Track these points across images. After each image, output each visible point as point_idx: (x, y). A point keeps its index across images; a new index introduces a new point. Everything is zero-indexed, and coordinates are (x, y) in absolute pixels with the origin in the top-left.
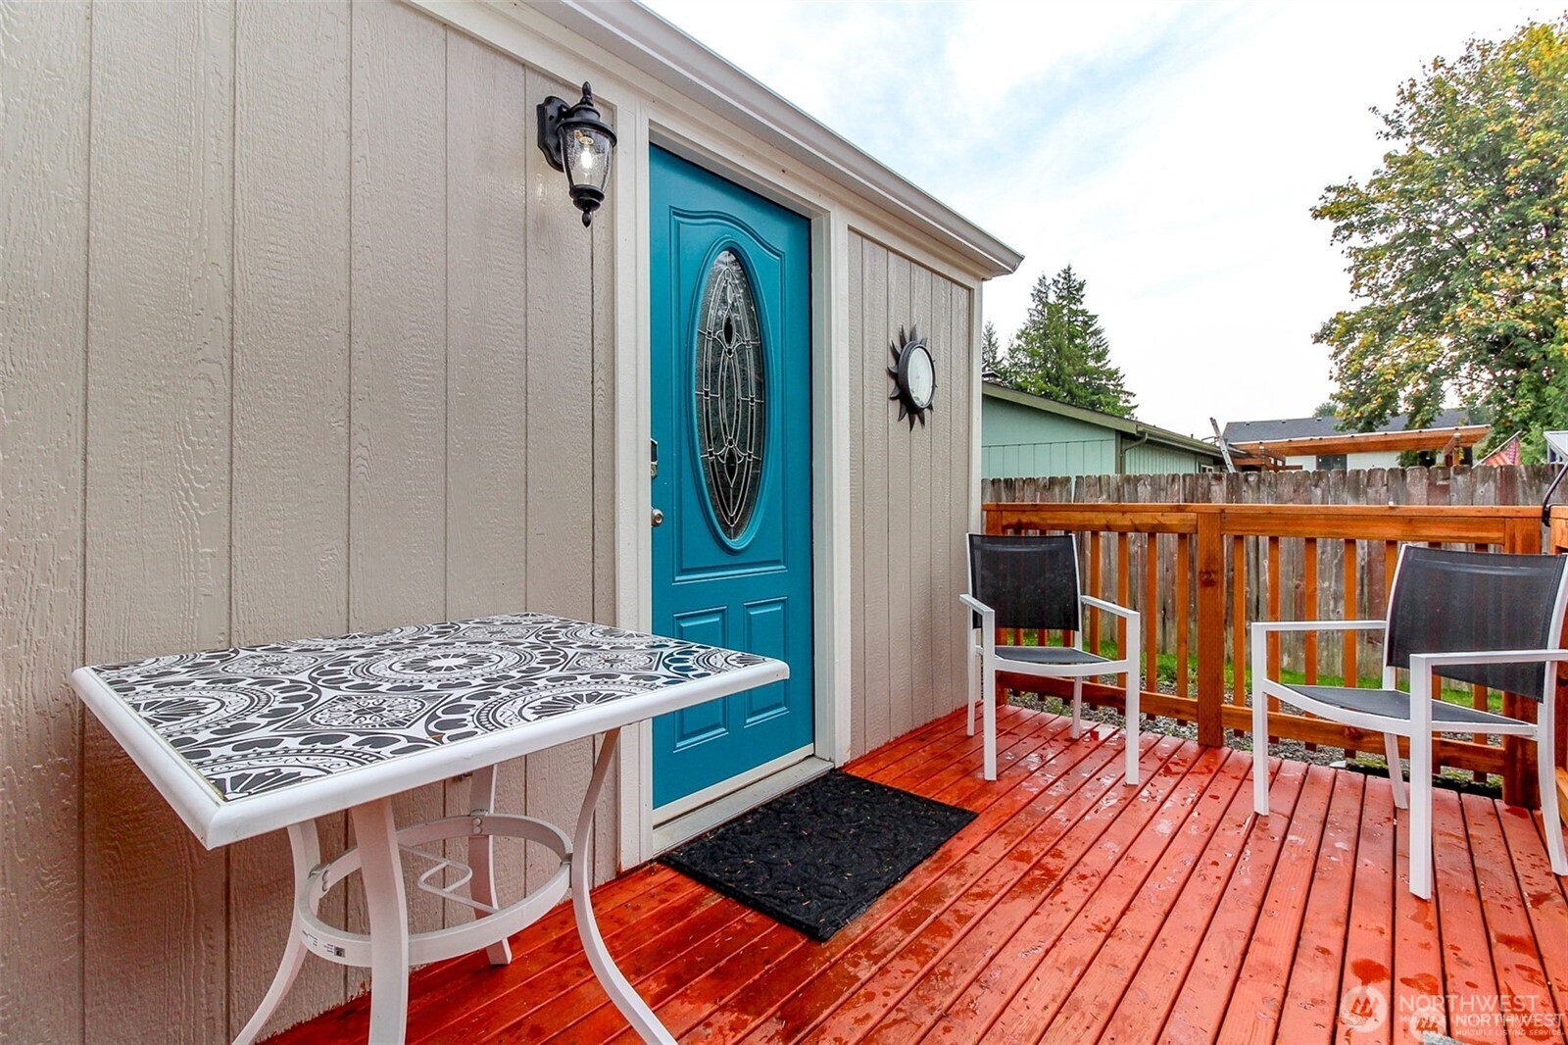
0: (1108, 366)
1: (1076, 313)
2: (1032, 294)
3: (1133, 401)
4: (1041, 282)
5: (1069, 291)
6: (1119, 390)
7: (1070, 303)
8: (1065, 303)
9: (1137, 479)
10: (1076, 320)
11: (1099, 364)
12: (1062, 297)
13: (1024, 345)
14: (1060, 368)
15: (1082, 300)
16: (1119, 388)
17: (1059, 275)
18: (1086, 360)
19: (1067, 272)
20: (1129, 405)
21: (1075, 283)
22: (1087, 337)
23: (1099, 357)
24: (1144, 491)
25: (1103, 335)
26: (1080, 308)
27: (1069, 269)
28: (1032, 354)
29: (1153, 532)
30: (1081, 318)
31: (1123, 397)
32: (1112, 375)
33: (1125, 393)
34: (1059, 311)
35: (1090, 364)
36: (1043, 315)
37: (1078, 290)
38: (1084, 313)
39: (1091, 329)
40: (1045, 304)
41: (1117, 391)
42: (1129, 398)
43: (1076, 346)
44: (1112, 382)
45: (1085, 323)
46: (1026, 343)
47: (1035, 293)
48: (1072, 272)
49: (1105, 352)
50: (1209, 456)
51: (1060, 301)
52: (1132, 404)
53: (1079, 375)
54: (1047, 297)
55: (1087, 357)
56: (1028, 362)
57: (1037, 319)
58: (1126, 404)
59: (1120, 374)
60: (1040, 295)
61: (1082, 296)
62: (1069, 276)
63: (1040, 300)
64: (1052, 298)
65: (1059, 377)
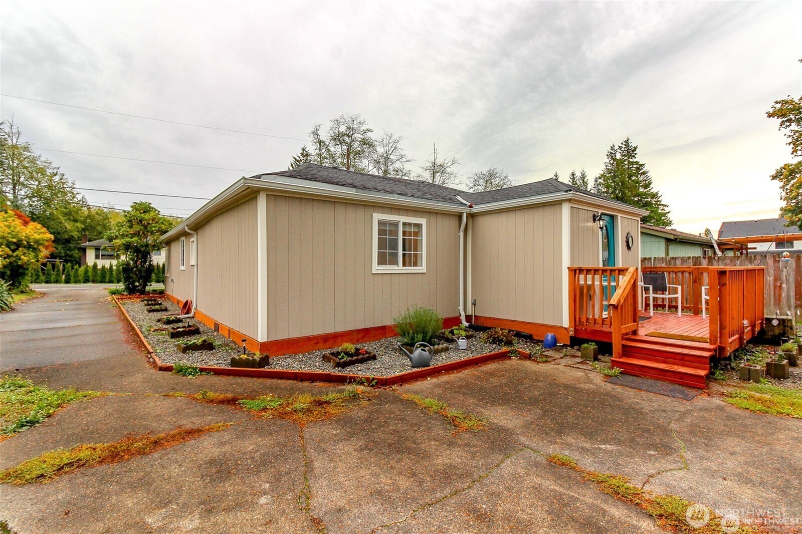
0: (652, 191)
1: (632, 163)
2: (607, 155)
3: (667, 210)
4: (612, 148)
5: (628, 152)
6: (658, 204)
7: (629, 158)
8: (626, 158)
9: (676, 258)
10: (632, 167)
11: (646, 190)
12: (624, 155)
13: (603, 182)
14: (623, 193)
15: (636, 156)
16: (658, 203)
17: (622, 144)
18: (639, 188)
19: (627, 141)
20: (665, 212)
21: (632, 147)
22: (639, 176)
23: (646, 186)
24: (678, 262)
25: (648, 174)
26: (635, 160)
27: (628, 140)
28: (608, 187)
29: (683, 273)
30: (635, 166)
31: (661, 207)
32: (654, 196)
33: (662, 205)
34: (623, 163)
35: (641, 190)
36: (614, 166)
37: (633, 151)
38: (637, 163)
39: (641, 171)
40: (615, 160)
41: (657, 204)
42: (664, 208)
43: (633, 181)
44: (654, 200)
45: (638, 168)
46: (604, 181)
47: (609, 154)
48: (629, 141)
49: (650, 184)
50: (708, 245)
51: (623, 157)
52: (667, 211)
53: (635, 196)
54: (615, 156)
55: (639, 186)
56: (605, 191)
57: (610, 168)
58: (662, 211)
59: (659, 195)
60: (611, 155)
61: (636, 154)
62: (628, 144)
63: (612, 158)
64: (618, 156)
65: (624, 198)
